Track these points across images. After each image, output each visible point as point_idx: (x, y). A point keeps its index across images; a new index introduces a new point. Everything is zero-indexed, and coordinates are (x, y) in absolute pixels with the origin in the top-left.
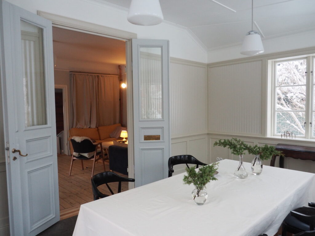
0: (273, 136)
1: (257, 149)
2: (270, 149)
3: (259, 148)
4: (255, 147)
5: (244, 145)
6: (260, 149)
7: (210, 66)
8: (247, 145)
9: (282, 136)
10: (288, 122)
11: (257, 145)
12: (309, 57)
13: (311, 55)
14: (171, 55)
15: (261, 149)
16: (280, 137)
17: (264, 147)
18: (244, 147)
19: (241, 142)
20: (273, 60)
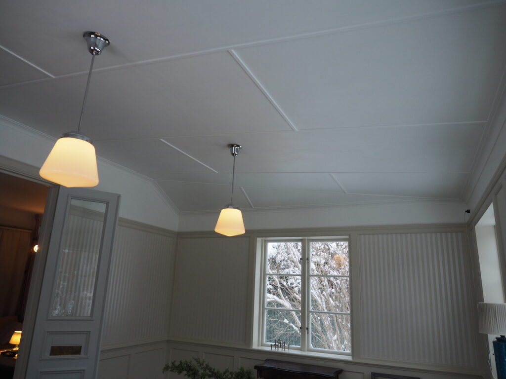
0: (261, 346)
1: (228, 375)
2: (246, 374)
3: (231, 373)
4: (224, 373)
5: (210, 370)
6: (232, 376)
7: (180, 236)
8: (214, 369)
9: (271, 347)
10: (286, 321)
11: (228, 369)
12: (305, 239)
13: (307, 238)
14: (121, 214)
15: (234, 376)
16: (268, 349)
17: (239, 372)
18: (210, 373)
19: (205, 365)
20: (264, 238)
